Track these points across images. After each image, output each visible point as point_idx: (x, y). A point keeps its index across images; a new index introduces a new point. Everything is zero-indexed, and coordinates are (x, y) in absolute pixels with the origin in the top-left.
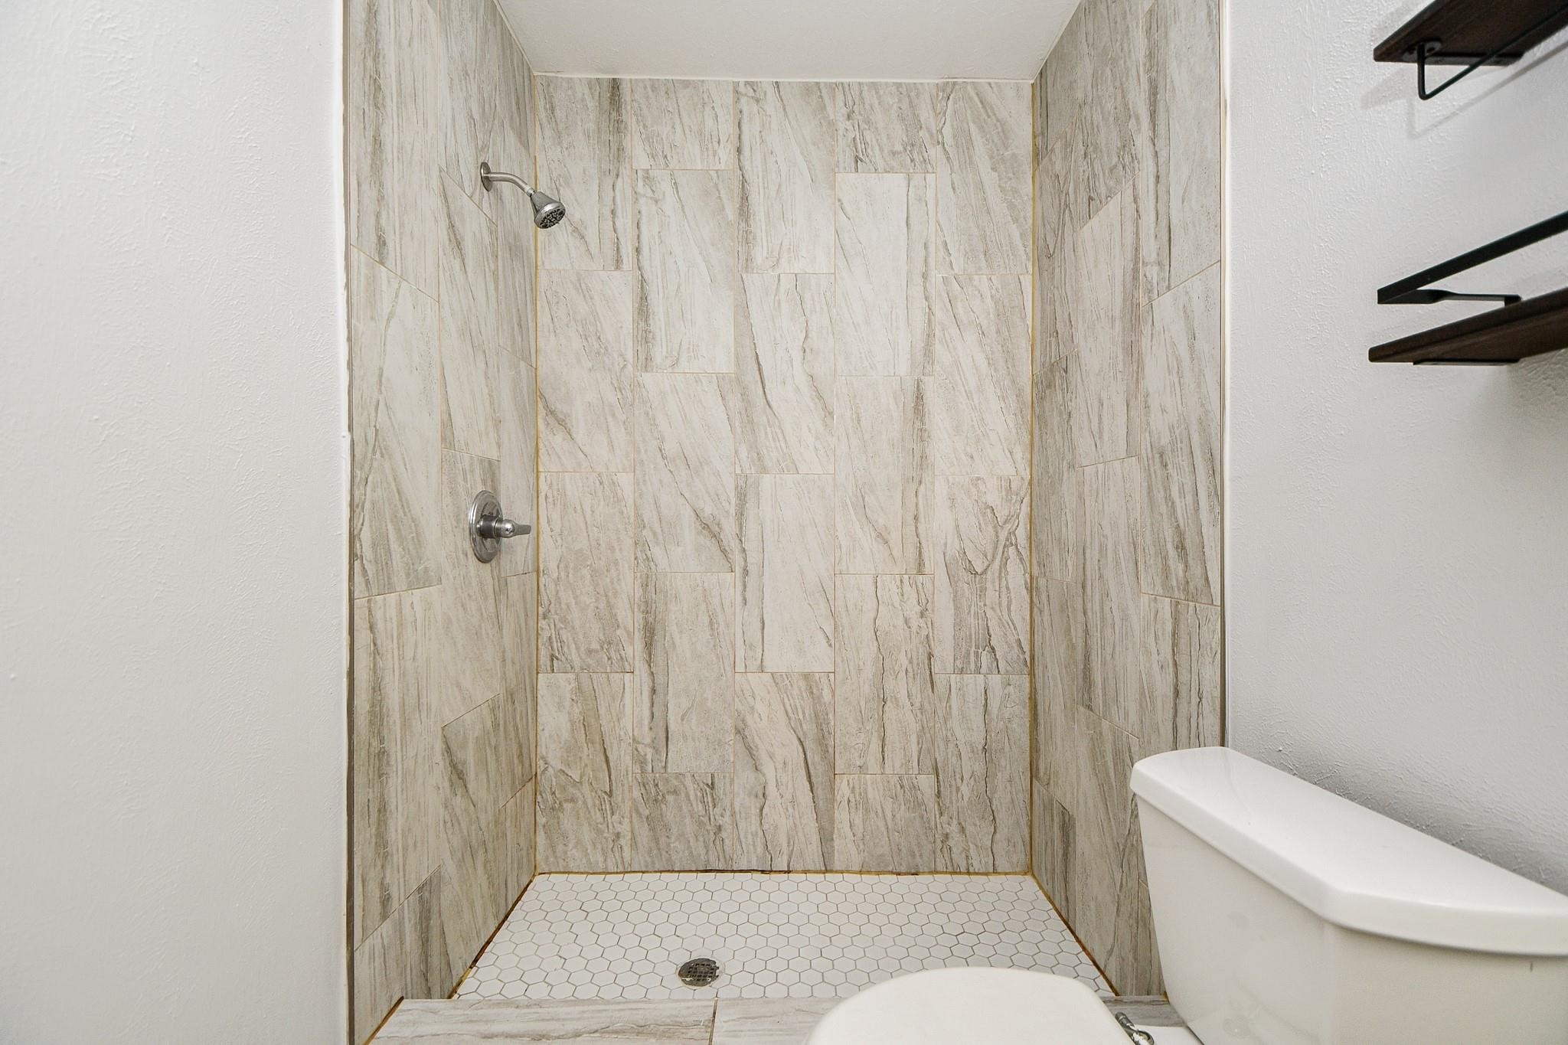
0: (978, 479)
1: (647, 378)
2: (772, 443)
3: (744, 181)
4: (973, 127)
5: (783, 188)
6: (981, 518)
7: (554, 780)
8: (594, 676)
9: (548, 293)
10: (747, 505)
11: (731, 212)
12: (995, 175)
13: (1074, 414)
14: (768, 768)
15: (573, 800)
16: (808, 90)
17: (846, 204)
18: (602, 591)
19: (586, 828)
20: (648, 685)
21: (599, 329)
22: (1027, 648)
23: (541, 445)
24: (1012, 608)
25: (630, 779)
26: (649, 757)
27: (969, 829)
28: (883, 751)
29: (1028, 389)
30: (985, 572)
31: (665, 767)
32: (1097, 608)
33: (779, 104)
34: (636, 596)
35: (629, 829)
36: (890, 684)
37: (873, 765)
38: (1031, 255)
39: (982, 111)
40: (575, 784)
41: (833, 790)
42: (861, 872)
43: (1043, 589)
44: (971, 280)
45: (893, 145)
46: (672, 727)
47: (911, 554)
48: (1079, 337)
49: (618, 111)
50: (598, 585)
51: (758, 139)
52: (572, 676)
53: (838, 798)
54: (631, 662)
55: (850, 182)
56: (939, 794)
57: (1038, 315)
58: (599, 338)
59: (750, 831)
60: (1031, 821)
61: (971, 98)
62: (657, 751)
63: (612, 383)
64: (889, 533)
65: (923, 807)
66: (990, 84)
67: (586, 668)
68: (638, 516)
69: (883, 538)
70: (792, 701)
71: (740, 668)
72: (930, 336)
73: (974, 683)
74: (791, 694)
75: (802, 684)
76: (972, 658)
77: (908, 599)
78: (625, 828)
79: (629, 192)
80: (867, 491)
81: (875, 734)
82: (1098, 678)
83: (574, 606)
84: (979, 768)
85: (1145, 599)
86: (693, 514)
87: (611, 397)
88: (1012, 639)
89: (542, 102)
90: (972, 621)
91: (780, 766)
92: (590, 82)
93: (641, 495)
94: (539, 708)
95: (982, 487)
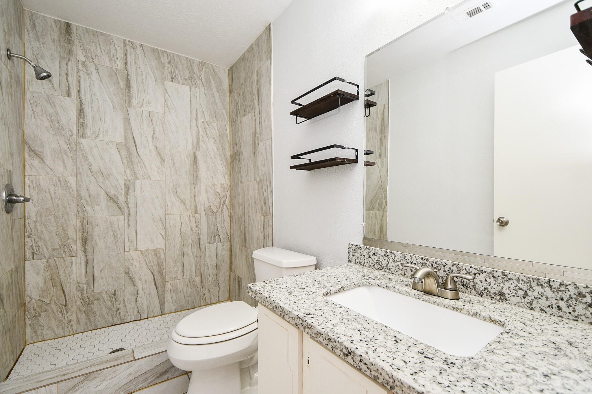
0: (215, 184)
1: (83, 141)
2: (140, 169)
3: (128, 75)
4: (211, 77)
5: (144, 81)
6: (215, 196)
7: (35, 304)
8: (56, 259)
9: (31, 101)
10: (130, 191)
11: (122, 84)
12: (218, 93)
13: (241, 167)
14: (139, 285)
15: (46, 311)
16: (154, 50)
17: (168, 91)
18: (60, 224)
19: (53, 321)
20: (84, 260)
21: (59, 119)
22: (229, 234)
23: (26, 164)
24: (225, 222)
25: (76, 298)
26: (85, 288)
27: (211, 290)
28: (183, 271)
29: (229, 158)
30: (217, 212)
31: (93, 291)
32: (247, 220)
33: (142, 52)
34: (78, 226)
35: (76, 317)
36: (185, 250)
37: (180, 277)
38: (229, 119)
39: (214, 73)
40: (47, 304)
41: (165, 287)
42: (175, 312)
43: (234, 216)
44: (211, 124)
45: (185, 77)
46: (96, 274)
47: (193, 207)
48: (242, 147)
49: (69, 35)
50: (58, 222)
51: (134, 62)
52: (44, 261)
53: (167, 290)
54: (76, 252)
55: (169, 84)
56: (202, 282)
57: (231, 138)
58: (59, 122)
59: (131, 307)
60: (230, 284)
61: (210, 68)
62: (88, 285)
63: (65, 141)
64: (185, 201)
65: (197, 287)
66: (216, 66)
67: (53, 256)
68: (79, 194)
69: (183, 202)
70: (149, 259)
71: (127, 249)
72: (198, 139)
73: (213, 246)
74: (148, 257)
75: (153, 253)
76: (213, 238)
77: (192, 222)
78: (74, 318)
79: (75, 68)
80: (177, 186)
81: (180, 266)
82: (247, 239)
83: (45, 232)
84: (215, 272)
85: (258, 216)
86: (105, 194)
87: (65, 147)
88: (225, 232)
89: (29, 22)
90: (213, 227)
91: (144, 282)
92: (55, 21)
93: (80, 186)
94: (26, 275)
95: (216, 187)
